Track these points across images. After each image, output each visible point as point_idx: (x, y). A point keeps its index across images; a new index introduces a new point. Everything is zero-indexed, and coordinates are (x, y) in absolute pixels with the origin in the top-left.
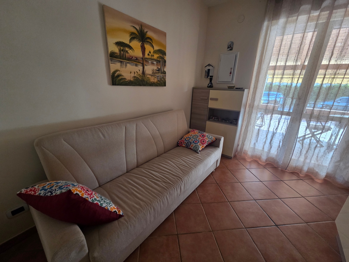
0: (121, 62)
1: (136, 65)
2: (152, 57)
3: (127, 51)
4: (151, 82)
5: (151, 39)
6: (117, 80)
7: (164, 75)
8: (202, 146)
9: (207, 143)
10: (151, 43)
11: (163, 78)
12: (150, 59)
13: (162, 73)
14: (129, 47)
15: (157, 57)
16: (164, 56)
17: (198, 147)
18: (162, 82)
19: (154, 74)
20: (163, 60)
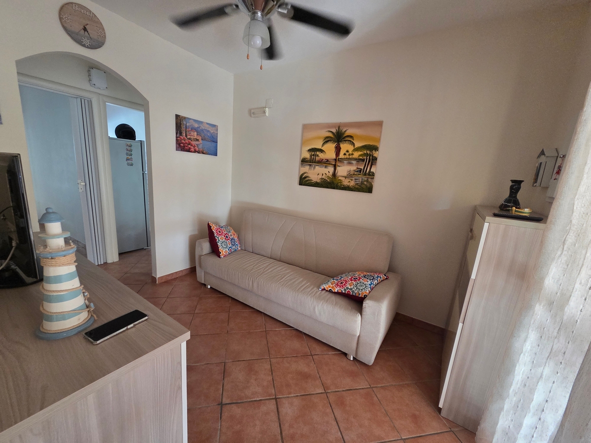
0: (310, 165)
1: (326, 167)
2: (351, 156)
3: (318, 155)
4: (344, 185)
5: (351, 137)
6: (304, 181)
7: (371, 177)
8: (331, 286)
9: (345, 290)
10: (350, 141)
11: (367, 181)
12: (347, 159)
13: (365, 174)
14: (321, 151)
15: (360, 155)
16: (374, 152)
17: (327, 283)
18: (363, 186)
19: (349, 176)
20: (369, 158)
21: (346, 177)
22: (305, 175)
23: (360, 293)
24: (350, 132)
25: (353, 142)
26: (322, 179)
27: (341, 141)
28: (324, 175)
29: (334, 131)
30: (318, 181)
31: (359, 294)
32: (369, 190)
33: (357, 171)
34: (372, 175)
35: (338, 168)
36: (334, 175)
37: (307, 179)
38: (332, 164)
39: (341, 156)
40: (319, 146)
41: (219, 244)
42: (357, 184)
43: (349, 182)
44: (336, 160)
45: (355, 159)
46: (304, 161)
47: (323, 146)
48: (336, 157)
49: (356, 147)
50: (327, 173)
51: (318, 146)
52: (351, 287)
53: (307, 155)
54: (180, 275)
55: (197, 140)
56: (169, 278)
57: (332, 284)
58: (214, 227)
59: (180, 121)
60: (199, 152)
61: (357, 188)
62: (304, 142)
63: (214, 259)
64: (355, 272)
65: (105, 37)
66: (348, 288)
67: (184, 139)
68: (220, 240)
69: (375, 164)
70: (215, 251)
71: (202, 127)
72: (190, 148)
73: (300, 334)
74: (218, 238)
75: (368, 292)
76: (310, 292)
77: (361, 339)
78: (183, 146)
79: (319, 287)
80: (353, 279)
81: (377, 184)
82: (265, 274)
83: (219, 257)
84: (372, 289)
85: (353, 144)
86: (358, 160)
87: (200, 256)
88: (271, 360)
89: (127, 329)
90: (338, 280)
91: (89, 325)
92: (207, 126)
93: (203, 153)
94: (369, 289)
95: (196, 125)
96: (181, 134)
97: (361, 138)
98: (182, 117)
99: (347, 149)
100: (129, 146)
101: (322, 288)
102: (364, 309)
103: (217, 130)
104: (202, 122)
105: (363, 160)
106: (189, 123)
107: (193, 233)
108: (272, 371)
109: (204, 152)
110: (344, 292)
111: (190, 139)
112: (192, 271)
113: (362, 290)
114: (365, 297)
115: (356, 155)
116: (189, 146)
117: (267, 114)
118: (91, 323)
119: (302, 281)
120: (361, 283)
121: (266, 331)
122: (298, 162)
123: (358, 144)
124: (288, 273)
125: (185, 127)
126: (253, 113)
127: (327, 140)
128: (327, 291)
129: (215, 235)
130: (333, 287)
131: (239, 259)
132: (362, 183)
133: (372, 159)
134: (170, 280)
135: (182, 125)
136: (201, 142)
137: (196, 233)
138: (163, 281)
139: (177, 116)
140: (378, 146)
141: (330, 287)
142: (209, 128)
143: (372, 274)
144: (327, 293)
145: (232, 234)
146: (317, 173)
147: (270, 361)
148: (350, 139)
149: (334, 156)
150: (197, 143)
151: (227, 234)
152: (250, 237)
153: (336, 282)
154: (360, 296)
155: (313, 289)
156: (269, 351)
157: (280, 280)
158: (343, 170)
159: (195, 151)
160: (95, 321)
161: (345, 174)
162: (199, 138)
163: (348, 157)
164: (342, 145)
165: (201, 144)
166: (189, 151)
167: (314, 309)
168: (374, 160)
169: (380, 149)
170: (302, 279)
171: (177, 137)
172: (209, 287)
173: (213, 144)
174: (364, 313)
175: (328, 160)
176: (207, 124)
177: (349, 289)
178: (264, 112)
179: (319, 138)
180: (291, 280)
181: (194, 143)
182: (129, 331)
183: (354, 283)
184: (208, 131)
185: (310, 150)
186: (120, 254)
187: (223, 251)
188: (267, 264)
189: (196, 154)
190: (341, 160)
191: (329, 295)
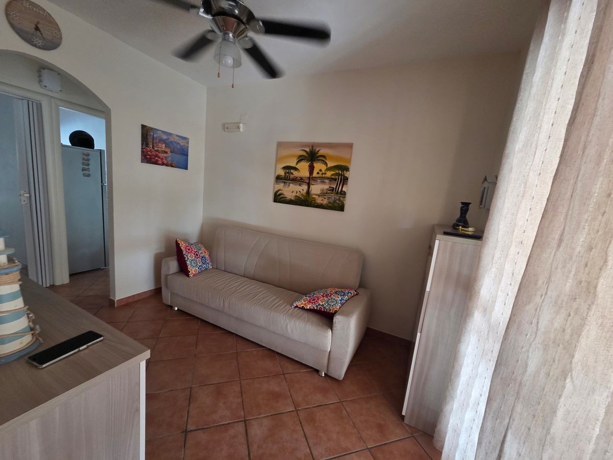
0: (285, 182)
1: (300, 185)
2: (324, 175)
3: (292, 173)
4: (317, 203)
5: (324, 156)
6: (278, 198)
7: (342, 196)
8: (304, 303)
9: (317, 306)
10: (324, 161)
11: (339, 200)
12: (320, 177)
13: (337, 193)
14: (296, 169)
15: (332, 175)
16: (345, 172)
17: (300, 300)
18: (336, 204)
19: (323, 194)
20: (341, 177)
21: (319, 196)
22: (280, 192)
23: (331, 308)
24: (322, 151)
25: (326, 162)
26: (296, 196)
27: (314, 161)
28: (299, 193)
29: (308, 150)
30: (293, 199)
31: (330, 310)
32: (341, 208)
33: (330, 190)
34: (343, 194)
35: (312, 187)
36: (308, 192)
37: (282, 196)
38: (306, 182)
39: (315, 174)
40: (293, 165)
41: (188, 262)
42: (330, 203)
43: (322, 200)
44: (309, 178)
45: (328, 178)
46: (278, 178)
47: (297, 164)
48: (310, 175)
49: (329, 166)
50: (301, 191)
51: (293, 163)
52: (322, 303)
53: (282, 173)
54: (143, 297)
55: (166, 152)
56: (131, 301)
57: (305, 301)
58: (182, 245)
59: (146, 132)
60: (167, 165)
61: (330, 206)
62: (278, 160)
63: (182, 279)
64: (327, 288)
65: (61, 38)
66: (319, 305)
67: (151, 151)
68: (189, 258)
69: (347, 184)
70: (183, 269)
71: (171, 139)
72: (157, 161)
73: (272, 354)
74: (187, 256)
75: (338, 307)
76: (283, 310)
77: (332, 354)
78: (148, 157)
79: (292, 305)
80: (324, 295)
81: (349, 202)
82: (237, 293)
83: (188, 276)
84: (342, 304)
85: (326, 164)
86: (331, 179)
87: (167, 276)
88: (242, 381)
89: (79, 351)
90: (310, 297)
91: (33, 348)
92: (178, 138)
93: (172, 166)
94: (340, 305)
95: (165, 137)
96: (147, 145)
97: (333, 158)
98: (149, 128)
99: (320, 168)
100: (86, 155)
101: (295, 305)
102: (334, 325)
103: (188, 143)
104: (171, 134)
105: (335, 180)
106: (156, 134)
107: (158, 251)
108: (242, 393)
109: (173, 165)
110: (316, 308)
111: (157, 151)
112: (157, 292)
113: (333, 306)
114: (336, 312)
115: (329, 174)
116: (156, 158)
117: (241, 130)
118: (36, 346)
119: (275, 299)
120: (332, 299)
121: (237, 352)
122: (273, 179)
123: (330, 164)
124: (261, 291)
125: (151, 137)
126: (227, 128)
127: (301, 159)
128: (300, 308)
129: (184, 253)
130: (305, 304)
131: (211, 277)
132: (335, 201)
133: (344, 179)
134: (131, 303)
135: (148, 136)
136: (170, 154)
137: (163, 250)
138: (123, 304)
139: (143, 127)
140: (349, 167)
141: (302, 304)
142: (178, 140)
143: (343, 290)
144: (300, 310)
145: (203, 252)
146: (292, 190)
147: (240, 383)
148: (323, 159)
149: (308, 175)
150: (165, 155)
151: (197, 252)
152: (221, 255)
153: (308, 299)
154: (331, 312)
155: (286, 306)
156: (239, 373)
157: (253, 298)
158: (317, 189)
159: (163, 164)
160: (41, 344)
161: (319, 192)
162: (168, 150)
163: (321, 175)
164: (315, 165)
165: (170, 156)
166: (156, 163)
167: (287, 325)
168: (345, 180)
169: (351, 170)
170: (275, 297)
171: (142, 149)
172: (176, 309)
173: (183, 158)
174: (334, 328)
175: (301, 178)
176: (177, 136)
177: (321, 305)
178: (239, 128)
179: (293, 156)
180: (264, 298)
181: (161, 155)
182: (82, 352)
183: (326, 299)
184: (178, 143)
185: (284, 168)
186: (71, 275)
187: (192, 270)
188: (240, 282)
189: (164, 167)
190: (315, 179)
191: (302, 312)
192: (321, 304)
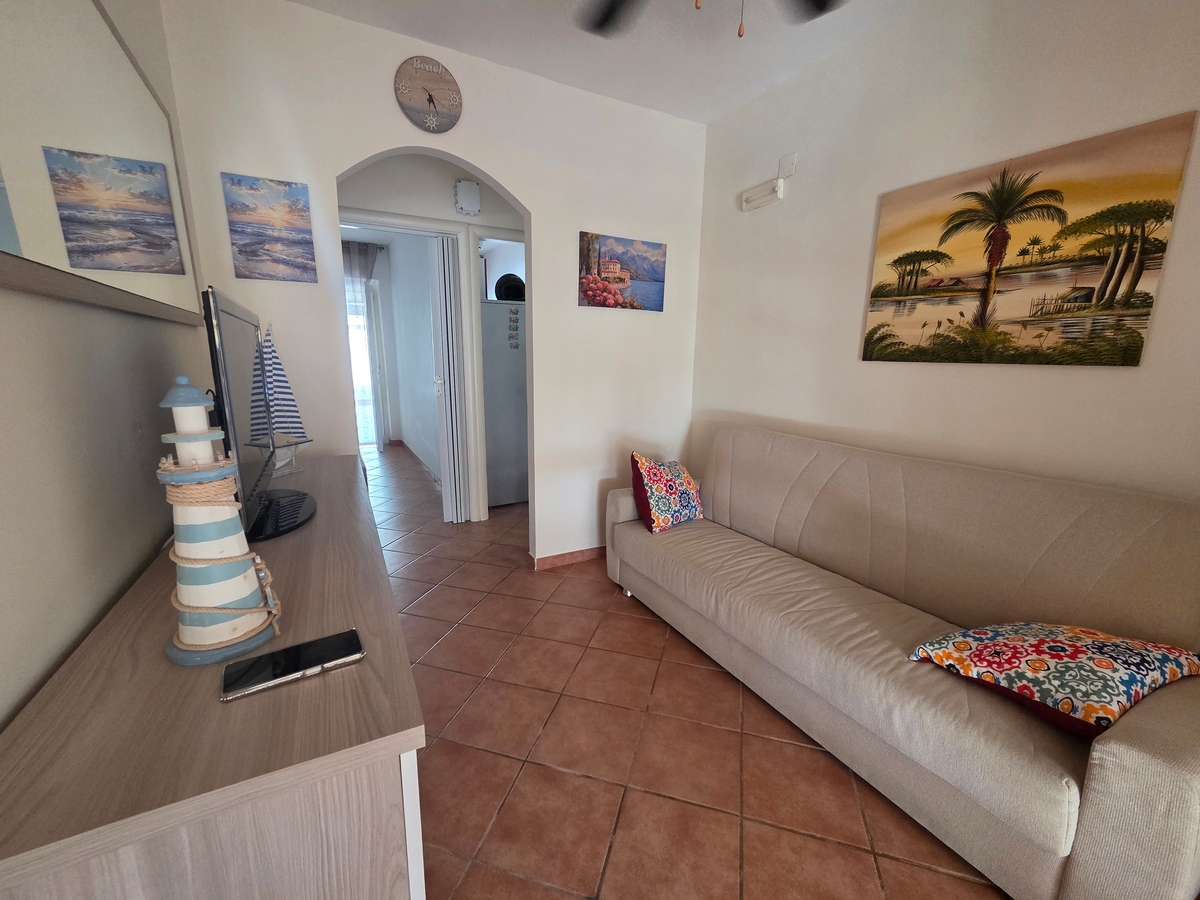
2: (1048, 255)
3: (924, 271)
4: (1016, 349)
5: (1052, 193)
6: (877, 348)
7: (1135, 311)
8: (956, 655)
9: (1009, 678)
10: (1048, 207)
11: (1118, 327)
12: (1031, 264)
13: (1110, 305)
14: (937, 256)
15: (1087, 247)
16: (1150, 225)
17: (939, 643)
18: (1099, 345)
19: (1042, 316)
20: (1130, 248)
21: (1024, 324)
22: (883, 330)
23: (1078, 704)
24: (1047, 178)
25: (1058, 210)
26: (936, 336)
27: (1010, 216)
29: (985, 188)
30: (924, 344)
31: (1074, 709)
32: (1127, 356)
33: (1076, 299)
34: (1144, 304)
37: (888, 341)
39: (1011, 258)
40: (930, 245)
41: (651, 501)
42: (1070, 341)
43: (1040, 336)
44: (987, 275)
45: (1067, 262)
46: (879, 295)
47: (943, 240)
48: (991, 267)
49: (1070, 221)
51: (928, 242)
52: (1033, 672)
53: (891, 277)
54: (580, 559)
55: (622, 280)
56: (559, 563)
57: (958, 649)
58: (643, 464)
59: (588, 244)
60: (624, 306)
61: (1074, 353)
62: (879, 244)
64: (1058, 622)
65: (461, 104)
66: (1021, 676)
67: (595, 280)
68: (655, 492)
69: (1159, 267)
70: (644, 517)
71: (633, 252)
72: (606, 299)
73: (840, 773)
74: (651, 488)
75: (1115, 708)
76: (879, 660)
77: (1078, 874)
78: (592, 295)
79: (909, 650)
80: (1045, 647)
81: (1159, 334)
82: (750, 586)
83: (650, 529)
84: (1136, 701)
85: (1061, 215)
86: (1079, 263)
87: (614, 524)
88: (745, 822)
89: (303, 678)
90: (981, 640)
91: (253, 645)
92: (644, 248)
93: (633, 307)
94: (1123, 699)
95: (620, 249)
96: (588, 270)
97: (1086, 190)
98: (593, 235)
99: (1032, 235)
100: (514, 313)
101: (922, 654)
102: (1095, 771)
103: (665, 255)
104: (631, 242)
105: (1102, 260)
106: (605, 245)
107: (605, 477)
108: (741, 858)
109: (635, 304)
110: (1004, 683)
111: (606, 279)
112: (601, 554)
113: (1086, 694)
114: (1101, 727)
115: (1071, 246)
116: (605, 294)
117: (781, 194)
118: (261, 641)
119: (855, 622)
120: (1081, 668)
121: (742, 733)
122: (862, 296)
123: (1076, 212)
124: (815, 592)
125: (596, 254)
126: (747, 201)
127: (958, 222)
128: (939, 667)
129: (646, 481)
130: (961, 661)
132: (1095, 334)
133: (1144, 251)
134: (561, 567)
135: (591, 253)
136: (629, 282)
137: (613, 475)
138: (547, 567)
139: (583, 235)
140: (1174, 201)
141: (949, 656)
142: (646, 252)
143: (1137, 644)
144: (939, 674)
145: (685, 482)
147: (741, 825)
148: (1048, 202)
149: (982, 264)
150: (621, 286)
151: (671, 480)
152: (725, 490)
153: (974, 645)
154: (1079, 715)
155: (888, 650)
159: (616, 305)
162: (626, 275)
163: (1036, 258)
164: (1013, 228)
166: (604, 304)
167: (889, 713)
168: (1152, 253)
169: (1181, 214)
170: (854, 616)
171: (580, 278)
172: (629, 594)
174: (1094, 785)
175: (958, 281)
176: (644, 243)
177: (1029, 681)
178: (774, 191)
179: (929, 221)
181: (614, 287)
183: (1052, 663)
184: (645, 259)
185: (898, 262)
187: (660, 517)
188: (766, 559)
189: (618, 311)
191: (948, 683)
192: (1029, 674)
